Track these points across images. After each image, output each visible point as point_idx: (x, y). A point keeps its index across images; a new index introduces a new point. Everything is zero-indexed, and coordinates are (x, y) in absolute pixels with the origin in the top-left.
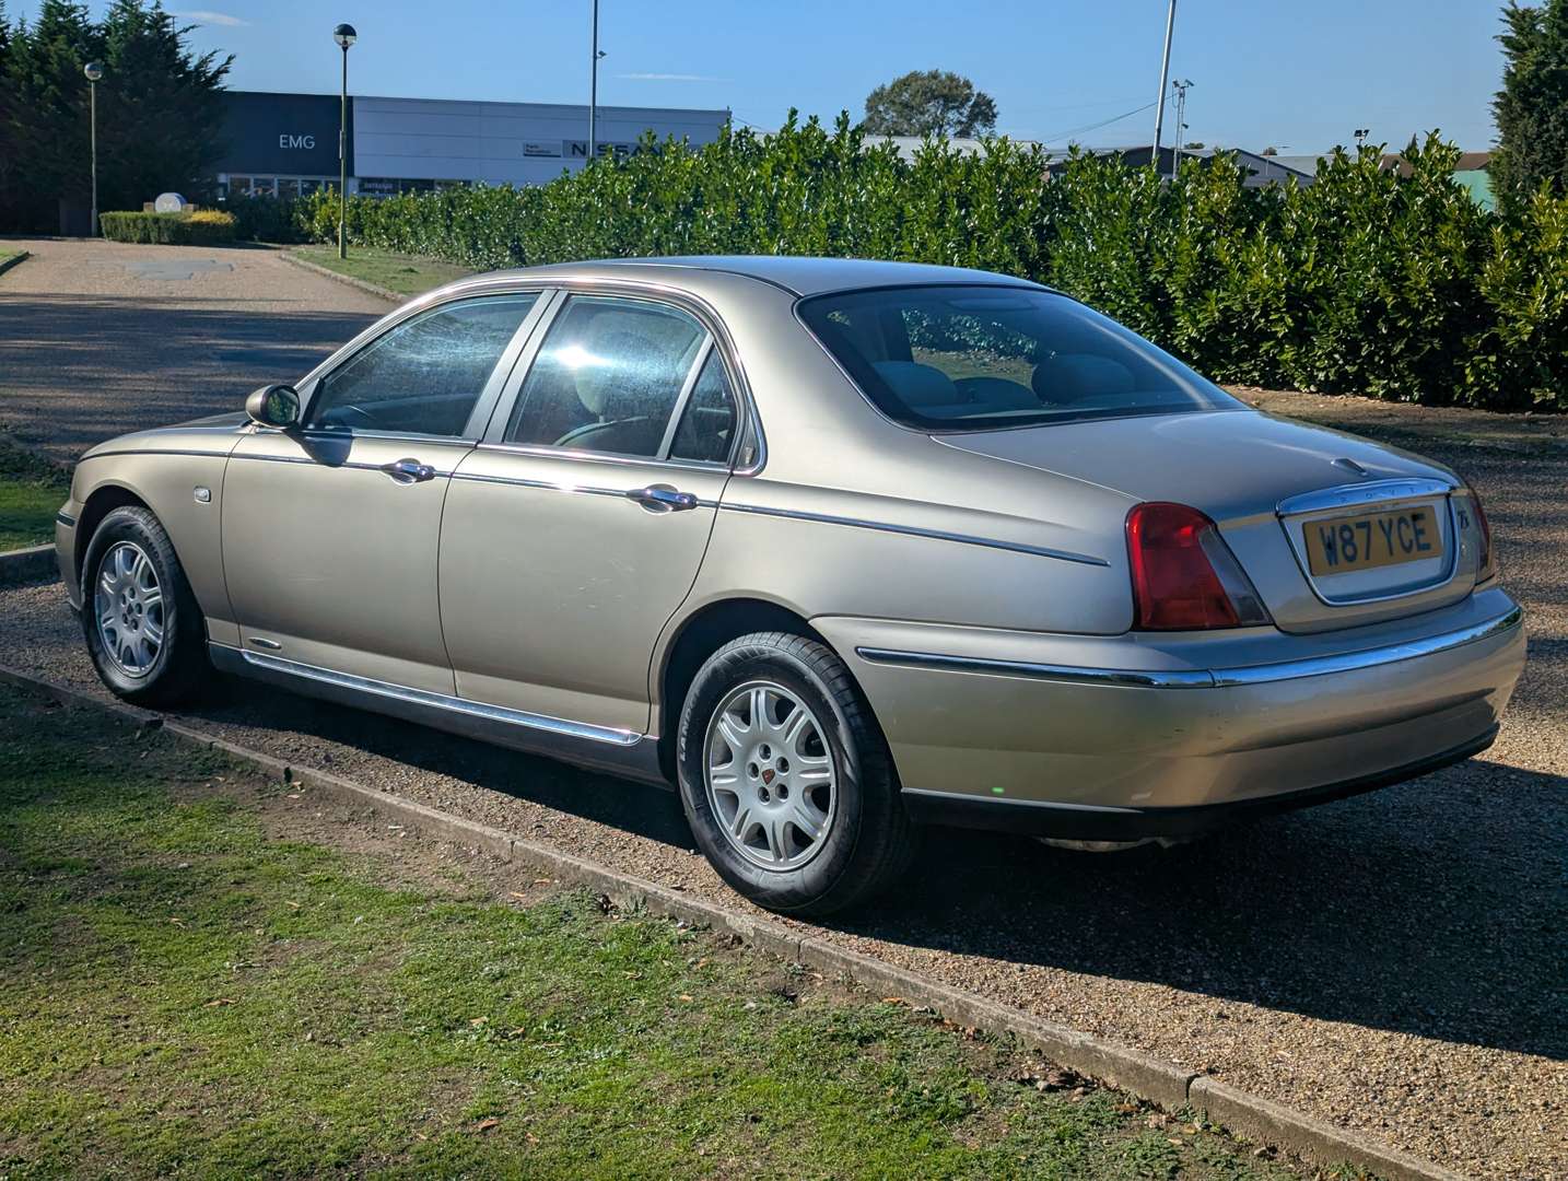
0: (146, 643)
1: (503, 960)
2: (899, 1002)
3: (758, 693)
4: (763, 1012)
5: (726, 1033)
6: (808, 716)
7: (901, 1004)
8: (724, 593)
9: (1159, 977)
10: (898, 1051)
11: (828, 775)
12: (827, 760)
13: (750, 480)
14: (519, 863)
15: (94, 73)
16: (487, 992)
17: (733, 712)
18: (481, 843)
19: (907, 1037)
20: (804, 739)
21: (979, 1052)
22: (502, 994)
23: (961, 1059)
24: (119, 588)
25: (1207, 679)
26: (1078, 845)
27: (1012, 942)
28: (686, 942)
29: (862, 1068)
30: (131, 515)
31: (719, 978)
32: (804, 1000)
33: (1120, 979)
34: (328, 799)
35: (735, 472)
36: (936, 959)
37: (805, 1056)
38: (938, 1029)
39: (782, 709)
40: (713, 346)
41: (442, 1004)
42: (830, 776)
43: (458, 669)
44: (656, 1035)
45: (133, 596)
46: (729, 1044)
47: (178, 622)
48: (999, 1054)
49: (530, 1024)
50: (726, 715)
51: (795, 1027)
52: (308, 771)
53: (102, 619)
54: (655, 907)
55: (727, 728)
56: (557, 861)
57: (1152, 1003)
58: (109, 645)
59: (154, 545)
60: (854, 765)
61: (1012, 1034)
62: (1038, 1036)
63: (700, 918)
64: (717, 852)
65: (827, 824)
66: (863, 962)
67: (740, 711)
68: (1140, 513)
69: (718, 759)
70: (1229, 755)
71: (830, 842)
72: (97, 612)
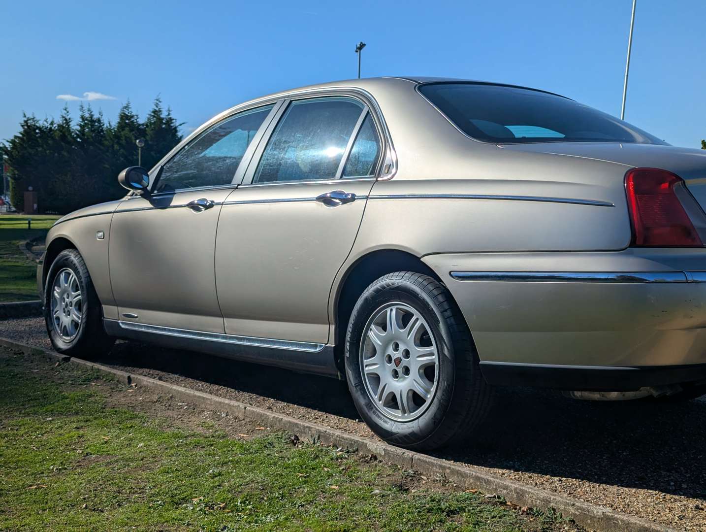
0: (74, 323)
1: (222, 466)
2: (476, 492)
3: (391, 310)
4: (383, 496)
5: (357, 507)
6: (422, 321)
7: (478, 493)
8: (370, 248)
9: (653, 486)
10: (473, 519)
11: (434, 357)
12: (433, 348)
13: (389, 182)
14: (248, 420)
15: (140, 143)
16: (208, 483)
17: (377, 324)
18: (228, 410)
19: (480, 511)
20: (419, 336)
21: (531, 522)
22: (216, 484)
23: (518, 525)
24: (62, 294)
25: (682, 278)
26: (596, 396)
27: (554, 466)
28: (341, 459)
29: (448, 529)
30: (68, 253)
31: (358, 477)
32: (413, 491)
33: (626, 487)
34: (148, 392)
35: (379, 179)
36: (504, 474)
37: (409, 521)
38: (502, 508)
39: (405, 319)
40: (368, 112)
41: (176, 489)
42: (435, 358)
43: (226, 317)
44: (311, 509)
45: (68, 298)
46: (358, 513)
47: (88, 309)
48: (544, 523)
49: (230, 501)
50: (373, 327)
51: (404, 504)
52: (139, 377)
53: (54, 312)
54: (325, 441)
55: (374, 335)
56: (270, 417)
57: (649, 500)
58: (57, 326)
59: (78, 268)
60: (449, 348)
61: (554, 510)
62: (572, 510)
63: (352, 445)
64: (367, 411)
65: (433, 390)
66: (452, 467)
67: (381, 324)
68: (632, 175)
69: (369, 355)
70: (699, 330)
71: (436, 399)
72: (52, 308)
